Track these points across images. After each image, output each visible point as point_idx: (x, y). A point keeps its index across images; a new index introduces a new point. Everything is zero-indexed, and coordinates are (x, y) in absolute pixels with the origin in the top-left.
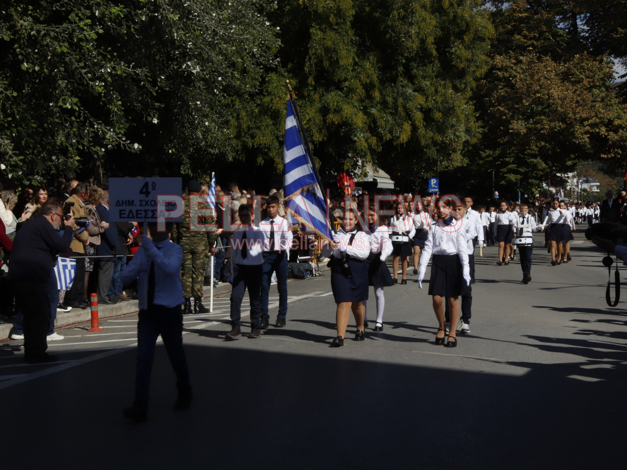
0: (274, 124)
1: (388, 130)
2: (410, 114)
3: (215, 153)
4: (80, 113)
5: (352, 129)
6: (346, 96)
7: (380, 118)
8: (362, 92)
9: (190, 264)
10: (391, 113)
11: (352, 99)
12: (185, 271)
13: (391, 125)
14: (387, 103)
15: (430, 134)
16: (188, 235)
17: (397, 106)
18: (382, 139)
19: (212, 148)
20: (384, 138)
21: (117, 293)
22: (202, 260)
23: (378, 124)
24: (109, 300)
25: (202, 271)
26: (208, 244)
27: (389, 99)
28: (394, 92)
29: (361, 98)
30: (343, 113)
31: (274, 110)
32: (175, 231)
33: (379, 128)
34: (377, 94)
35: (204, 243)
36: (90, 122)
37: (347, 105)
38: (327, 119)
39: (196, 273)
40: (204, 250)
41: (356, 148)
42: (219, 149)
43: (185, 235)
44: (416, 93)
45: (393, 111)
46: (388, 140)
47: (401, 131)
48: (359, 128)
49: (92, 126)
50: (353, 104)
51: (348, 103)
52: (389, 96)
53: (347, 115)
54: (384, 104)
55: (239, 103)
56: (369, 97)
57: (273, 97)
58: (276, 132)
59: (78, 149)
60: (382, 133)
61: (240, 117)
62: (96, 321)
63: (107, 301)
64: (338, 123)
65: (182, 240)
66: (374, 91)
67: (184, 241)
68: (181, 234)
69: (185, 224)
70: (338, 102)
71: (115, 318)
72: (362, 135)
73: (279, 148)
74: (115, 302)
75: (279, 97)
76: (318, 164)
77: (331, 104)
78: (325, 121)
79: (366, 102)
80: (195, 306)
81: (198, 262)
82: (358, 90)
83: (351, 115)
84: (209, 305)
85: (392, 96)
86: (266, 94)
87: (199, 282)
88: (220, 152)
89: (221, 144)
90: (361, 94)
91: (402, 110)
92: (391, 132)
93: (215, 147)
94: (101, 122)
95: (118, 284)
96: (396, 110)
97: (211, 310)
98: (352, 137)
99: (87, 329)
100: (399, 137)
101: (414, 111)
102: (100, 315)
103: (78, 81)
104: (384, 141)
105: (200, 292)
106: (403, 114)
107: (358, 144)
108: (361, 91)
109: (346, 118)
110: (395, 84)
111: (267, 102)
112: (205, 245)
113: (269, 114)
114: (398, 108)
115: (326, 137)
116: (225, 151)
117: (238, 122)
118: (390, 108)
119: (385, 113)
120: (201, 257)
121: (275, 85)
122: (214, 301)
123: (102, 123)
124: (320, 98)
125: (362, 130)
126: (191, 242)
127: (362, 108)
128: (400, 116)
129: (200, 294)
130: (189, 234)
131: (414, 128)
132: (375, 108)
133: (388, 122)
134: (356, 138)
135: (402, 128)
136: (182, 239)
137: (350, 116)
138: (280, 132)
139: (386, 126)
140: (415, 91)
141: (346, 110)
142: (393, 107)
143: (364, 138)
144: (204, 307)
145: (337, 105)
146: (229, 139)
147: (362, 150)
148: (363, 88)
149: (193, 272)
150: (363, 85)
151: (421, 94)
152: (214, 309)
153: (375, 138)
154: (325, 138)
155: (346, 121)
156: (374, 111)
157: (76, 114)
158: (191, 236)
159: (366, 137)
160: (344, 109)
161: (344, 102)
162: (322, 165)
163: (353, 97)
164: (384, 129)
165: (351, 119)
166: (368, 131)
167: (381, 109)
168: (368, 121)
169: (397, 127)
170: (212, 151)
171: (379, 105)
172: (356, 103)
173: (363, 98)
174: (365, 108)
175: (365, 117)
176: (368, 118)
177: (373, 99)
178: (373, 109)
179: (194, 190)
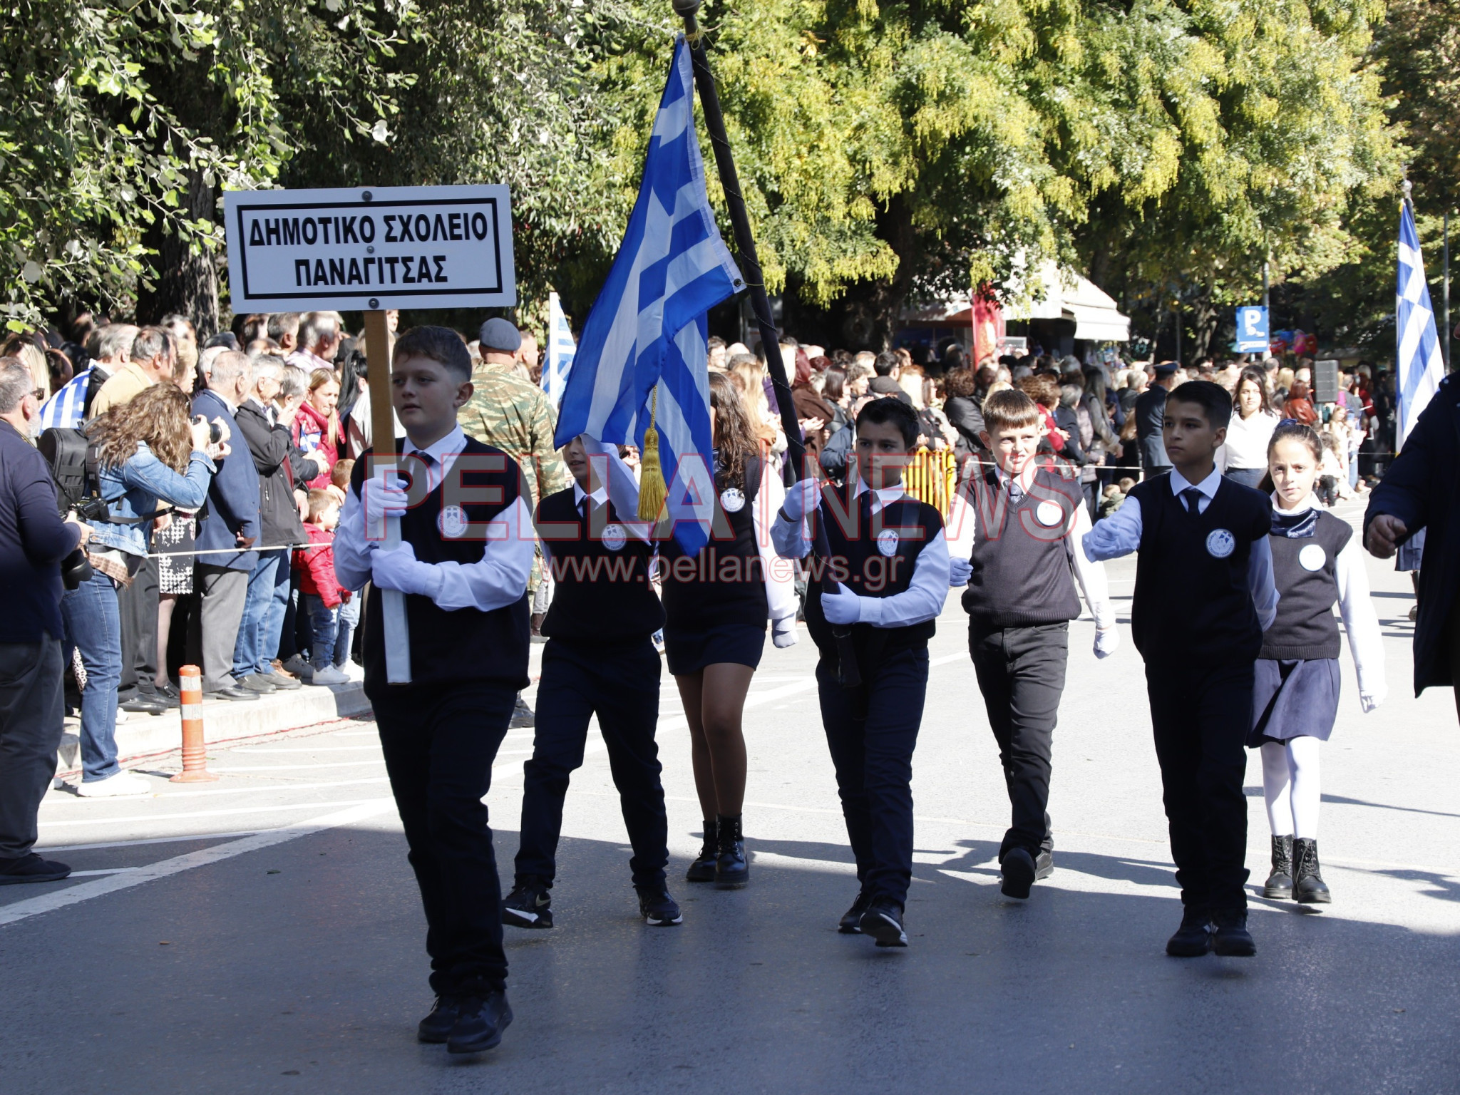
0: (751, 142)
1: (1107, 157)
2: (1175, 105)
3: (568, 233)
4: (146, 113)
5: (995, 154)
6: (976, 52)
7: (1081, 119)
8: (1025, 36)
10: (1116, 103)
11: (994, 60)
13: (1116, 139)
14: (1104, 72)
15: (1240, 166)
17: (1135, 80)
18: (1088, 185)
19: (558, 217)
20: (1095, 183)
21: (261, 665)
23: (1076, 137)
24: (238, 687)
27: (1111, 62)
28: (1125, 38)
29: (1024, 59)
30: (966, 102)
31: (754, 95)
33: (1078, 150)
34: (1070, 45)
36: (177, 141)
37: (981, 78)
38: (916, 123)
41: (1007, 213)
42: (579, 216)
44: (1195, 40)
45: (1124, 97)
46: (1105, 187)
47: (1147, 159)
48: (1017, 150)
49: (182, 153)
50: (995, 73)
51: (983, 73)
52: (1108, 50)
53: (981, 110)
54: (1095, 74)
56: (1048, 53)
57: (752, 56)
58: (758, 164)
59: (141, 222)
60: (1087, 167)
61: (647, 118)
62: (195, 750)
63: (230, 689)
64: (953, 135)
66: (1062, 35)
70: (949, 70)
71: (256, 740)
72: (1027, 171)
73: (766, 216)
74: (257, 693)
75: (767, 56)
76: (889, 263)
77: (929, 77)
78: (909, 129)
79: (1037, 69)
82: (1013, 31)
83: (991, 109)
85: (1119, 49)
86: (725, 46)
88: (581, 226)
89: (585, 204)
90: (1022, 41)
91: (1150, 91)
92: (1116, 164)
93: (568, 214)
94: (209, 140)
95: (265, 637)
96: (1132, 92)
98: (994, 178)
99: (169, 776)
100: (1138, 180)
101: (1188, 94)
102: (210, 732)
103: (140, 14)
104: (1095, 191)
106: (1154, 105)
107: (1010, 201)
108: (1022, 36)
109: (976, 119)
110: (1127, 13)
111: (731, 70)
113: (737, 108)
114: (1137, 85)
115: (913, 177)
116: (597, 223)
117: (640, 135)
118: (1113, 86)
119: (1096, 101)
121: (756, 17)
123: (213, 143)
124: (894, 59)
125: (1026, 157)
127: (1025, 88)
128: (1144, 111)
131: (1191, 151)
132: (1067, 88)
133: (1108, 133)
134: (1007, 183)
135: (1149, 148)
137: (988, 112)
138: (770, 163)
139: (1099, 142)
140: (1193, 31)
141: (976, 95)
142: (1121, 83)
143: (1033, 181)
145: (947, 79)
146: (611, 186)
147: (1028, 221)
148: (1028, 26)
150: (1030, 14)
151: (1210, 43)
153: (1069, 180)
154: (911, 183)
155: (976, 131)
156: (1062, 97)
157: (135, 114)
159: (1038, 179)
160: (968, 91)
161: (968, 68)
162: (900, 266)
163: (998, 53)
164: (1095, 153)
165: (990, 124)
166: (1047, 160)
167: (1085, 89)
168: (1043, 129)
169: (1134, 145)
170: (557, 225)
171: (1078, 79)
172: (1007, 73)
173: (1028, 56)
174: (1035, 86)
175: (1036, 116)
176: (1044, 118)
177: (1061, 58)
178: (1058, 90)
179: (500, 346)
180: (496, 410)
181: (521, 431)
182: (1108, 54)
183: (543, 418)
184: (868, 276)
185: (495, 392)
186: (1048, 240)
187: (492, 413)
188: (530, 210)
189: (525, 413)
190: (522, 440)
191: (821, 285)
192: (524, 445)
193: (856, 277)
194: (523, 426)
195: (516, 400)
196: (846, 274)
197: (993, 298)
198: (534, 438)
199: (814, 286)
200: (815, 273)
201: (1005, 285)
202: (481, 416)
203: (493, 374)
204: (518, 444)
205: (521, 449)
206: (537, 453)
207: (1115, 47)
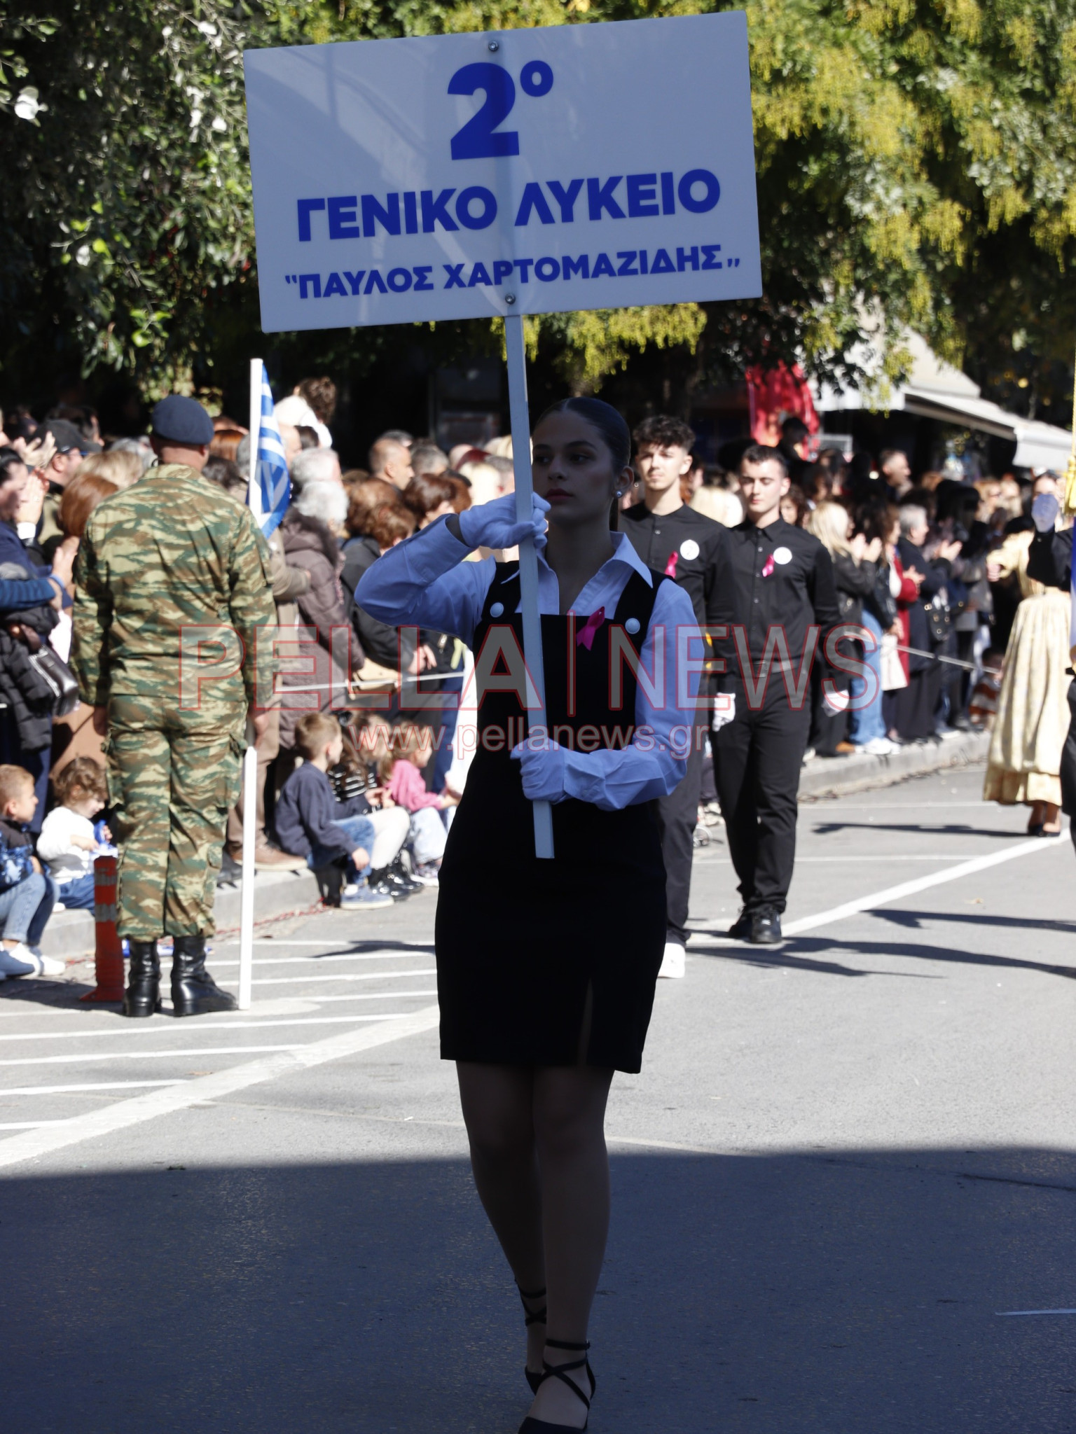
1: (1011, 175)
5: (851, 165)
7: (976, 117)
9: (158, 784)
10: (1027, 95)
11: (850, 25)
12: (132, 814)
13: (1026, 147)
14: (1011, 48)
16: (151, 648)
17: (1056, 61)
18: (985, 214)
20: (994, 212)
22: (214, 768)
23: (967, 145)
25: (215, 818)
26: (241, 693)
27: (1021, 32)
30: (812, 87)
32: (91, 630)
33: (969, 162)
34: (964, 5)
35: (224, 685)
37: (835, 52)
39: (187, 825)
40: (225, 719)
43: (136, 647)
45: (1038, 85)
46: (1009, 218)
48: (883, 162)
50: (854, 44)
51: (837, 44)
52: (1018, 13)
53: (832, 99)
54: (996, 51)
55: (332, 32)
56: (930, 17)
60: (983, 188)
64: (791, 134)
65: (120, 673)
67: (134, 675)
68: (118, 641)
69: (138, 596)
70: (788, 39)
72: (896, 192)
76: (691, 323)
79: (913, 40)
80: (175, 976)
81: (196, 775)
83: (847, 97)
84: (235, 973)
85: (1033, 15)
87: (197, 868)
92: (1025, 183)
93: (233, 238)
96: (1051, 78)
97: (244, 1000)
98: (848, 200)
100: (1060, 207)
104: (993, 224)
105: (203, 912)
107: (877, 234)
109: (825, 112)
112: (229, 696)
114: (1058, 71)
118: (1024, 70)
119: (997, 91)
120: (212, 751)
122: (258, 951)
125: (895, 170)
126: (164, 684)
127: (893, 68)
129: (200, 921)
130: (153, 642)
132: (956, 70)
133: (1015, 138)
134: (868, 209)
136: (122, 667)
137: (841, 102)
139: (1002, 152)
141: (828, 75)
142: (1036, 66)
143: (905, 206)
144: (213, 983)
145: (785, 52)
147: (894, 263)
149: (176, 824)
152: (258, 993)
153: (957, 207)
155: (825, 127)
156: (947, 82)
158: (166, 654)
159: (914, 203)
160: (814, 71)
161: (815, 35)
162: (708, 327)
163: (858, 17)
164: (995, 169)
165: (846, 119)
166: (924, 177)
167: (983, 73)
168: (920, 129)
169: (1052, 157)
170: (217, 253)
171: (973, 58)
172: (871, 45)
173: (902, 19)
174: (909, 67)
175: (910, 110)
176: (922, 112)
177: (949, 26)
178: (944, 74)
179: (185, 439)
180: (179, 535)
181: (215, 567)
182: (1017, 22)
183: (249, 548)
184: (660, 341)
185: (178, 508)
186: (922, 294)
187: (172, 539)
188: (175, 229)
189: (225, 538)
190: (216, 580)
191: (591, 352)
192: (219, 588)
193: (642, 341)
194: (219, 558)
195: (210, 519)
196: (626, 335)
197: (831, 378)
198: (234, 578)
199: (580, 353)
200: (581, 335)
201: (850, 357)
202: (156, 542)
203: (173, 481)
204: (211, 586)
205: (215, 594)
206: (238, 602)
207: (1028, 10)
